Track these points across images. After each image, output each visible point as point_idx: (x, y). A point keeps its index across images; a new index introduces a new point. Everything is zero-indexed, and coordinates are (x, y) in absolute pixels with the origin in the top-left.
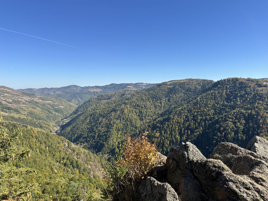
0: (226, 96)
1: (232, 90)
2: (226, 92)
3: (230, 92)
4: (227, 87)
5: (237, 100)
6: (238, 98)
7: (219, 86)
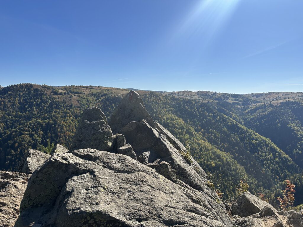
0: (19, 105)
1: (26, 97)
2: (19, 100)
3: (24, 100)
4: (19, 94)
5: (32, 110)
6: (34, 107)
7: (9, 93)
